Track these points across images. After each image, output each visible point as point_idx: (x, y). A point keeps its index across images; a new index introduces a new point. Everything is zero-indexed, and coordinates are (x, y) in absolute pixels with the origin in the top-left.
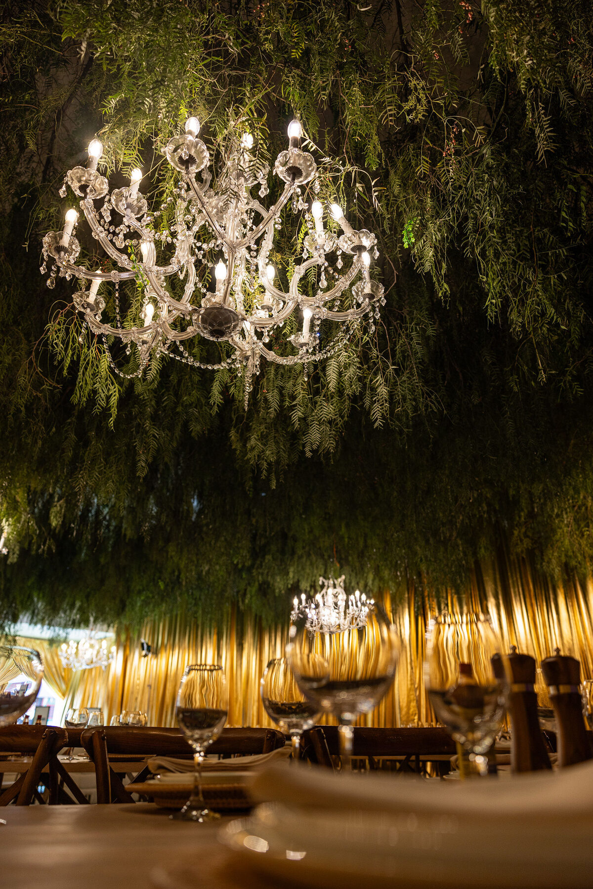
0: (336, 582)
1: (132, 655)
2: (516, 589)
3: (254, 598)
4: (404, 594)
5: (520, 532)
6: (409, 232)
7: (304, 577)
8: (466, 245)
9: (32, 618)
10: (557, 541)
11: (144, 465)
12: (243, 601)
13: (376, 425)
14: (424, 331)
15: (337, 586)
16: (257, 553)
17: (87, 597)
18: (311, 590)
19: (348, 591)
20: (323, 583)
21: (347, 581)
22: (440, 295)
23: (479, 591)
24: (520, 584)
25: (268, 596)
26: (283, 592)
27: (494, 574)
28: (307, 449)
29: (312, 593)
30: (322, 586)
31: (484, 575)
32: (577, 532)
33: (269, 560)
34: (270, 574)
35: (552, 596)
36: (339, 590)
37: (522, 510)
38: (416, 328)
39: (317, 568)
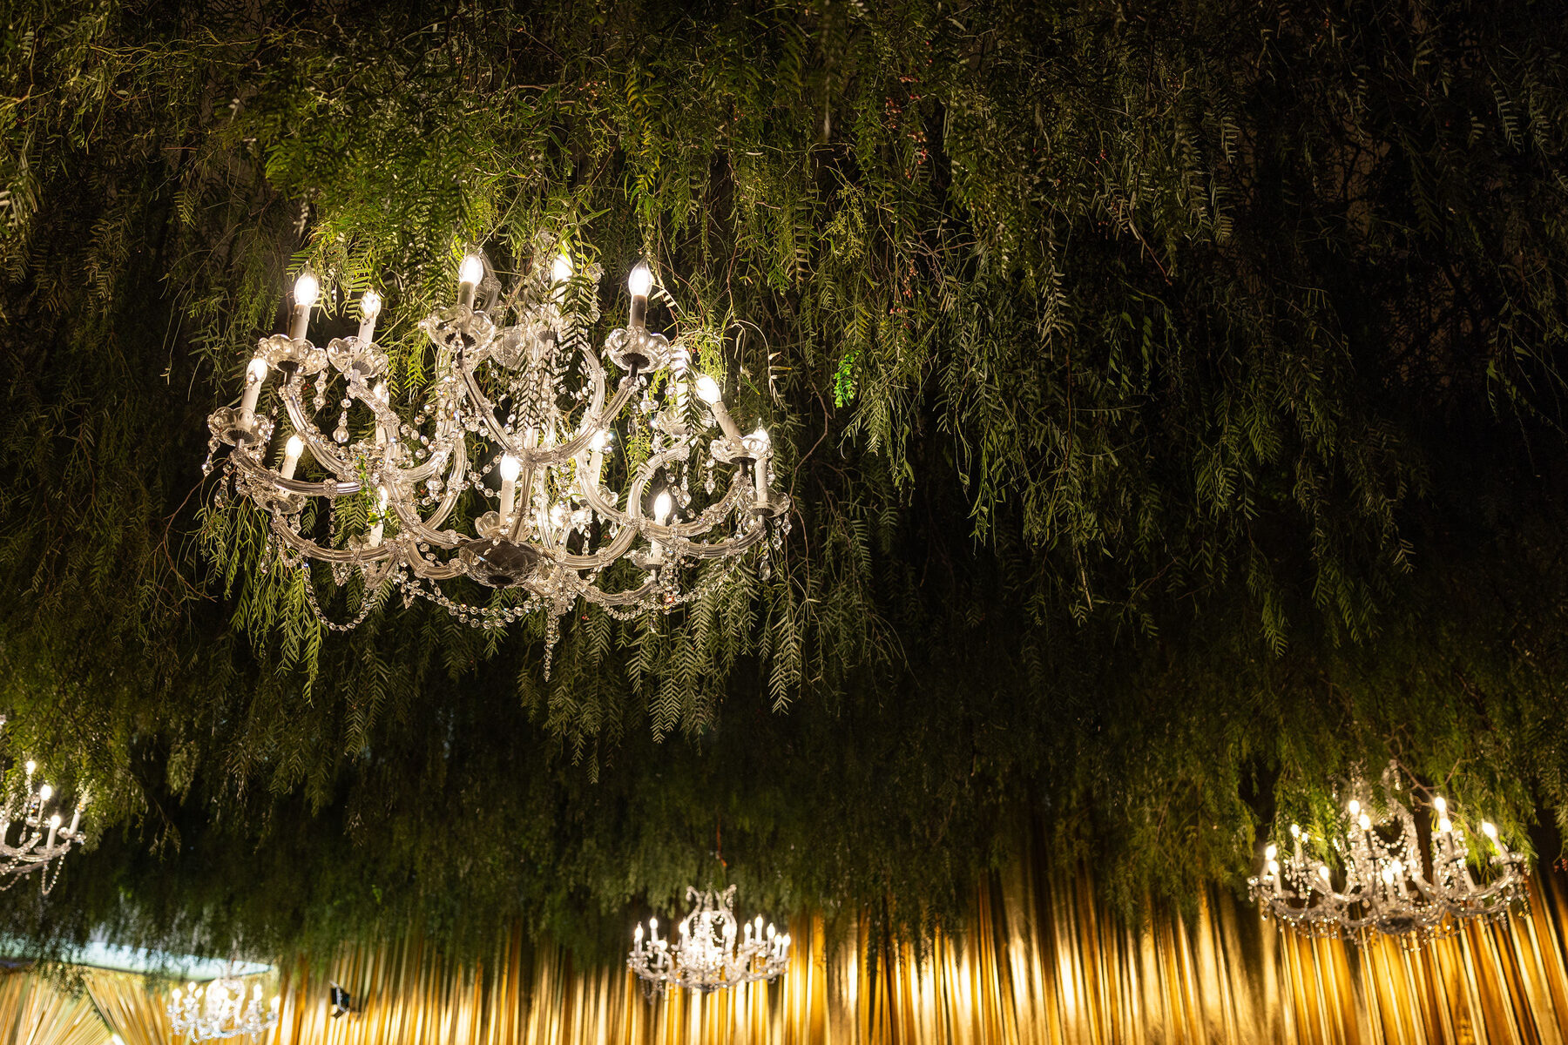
0: (718, 897)
1: (311, 1012)
2: (1065, 924)
3: (558, 915)
4: (850, 922)
5: (1067, 826)
6: (844, 377)
7: (657, 881)
8: (941, 410)
9: (114, 934)
10: (1136, 848)
11: (359, 730)
12: (537, 925)
13: (776, 706)
14: (875, 516)
15: (720, 906)
16: (566, 837)
17: (229, 902)
18: (669, 909)
19: (742, 913)
20: (694, 897)
21: (741, 893)
22: (897, 483)
23: (995, 923)
24: (1071, 914)
25: (586, 913)
26: (615, 910)
27: (1025, 892)
28: (656, 727)
29: (671, 915)
30: (693, 904)
31: (1005, 892)
32: (1174, 833)
33: (590, 848)
34: (590, 873)
35: (1130, 941)
36: (725, 913)
37: (1075, 786)
38: (861, 510)
39: (683, 867)
